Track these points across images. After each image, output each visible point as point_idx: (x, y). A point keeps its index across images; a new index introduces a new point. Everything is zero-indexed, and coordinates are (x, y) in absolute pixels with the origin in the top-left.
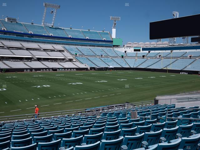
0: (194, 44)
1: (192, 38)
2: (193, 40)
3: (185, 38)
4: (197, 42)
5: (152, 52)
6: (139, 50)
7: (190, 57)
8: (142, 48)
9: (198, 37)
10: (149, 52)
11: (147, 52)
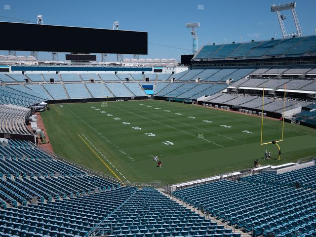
0: (69, 62)
1: (66, 55)
2: (68, 58)
3: (56, 54)
5: (27, 72)
6: (7, 70)
7: (92, 81)
8: (12, 67)
9: (69, 53)
10: (23, 73)
11: (20, 72)
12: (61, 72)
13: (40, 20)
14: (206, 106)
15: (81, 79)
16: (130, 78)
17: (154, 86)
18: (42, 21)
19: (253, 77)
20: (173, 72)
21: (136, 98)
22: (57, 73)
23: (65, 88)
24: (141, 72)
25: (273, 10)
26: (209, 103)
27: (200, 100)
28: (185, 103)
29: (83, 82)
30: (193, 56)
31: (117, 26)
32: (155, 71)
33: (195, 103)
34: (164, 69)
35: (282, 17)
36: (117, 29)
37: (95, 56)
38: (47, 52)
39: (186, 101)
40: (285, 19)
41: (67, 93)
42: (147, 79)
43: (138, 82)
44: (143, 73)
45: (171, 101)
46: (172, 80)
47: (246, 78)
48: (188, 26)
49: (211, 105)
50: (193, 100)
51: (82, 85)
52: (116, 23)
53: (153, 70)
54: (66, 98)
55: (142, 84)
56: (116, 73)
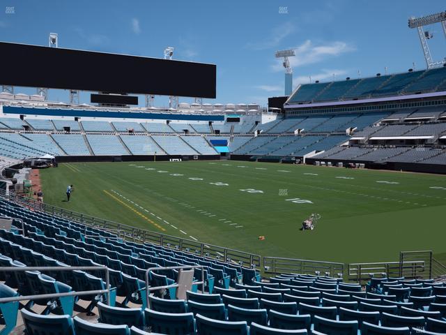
0: (95, 107)
1: (92, 95)
2: (94, 99)
3: (76, 93)
4: (97, 104)
7: (130, 131)
9: (96, 93)
10: (22, 117)
12: (82, 119)
13: (54, 41)
14: (321, 165)
15: (114, 130)
16: (191, 130)
17: (229, 141)
18: (56, 43)
19: (390, 123)
20: (257, 123)
21: (202, 158)
22: (76, 119)
23: (87, 140)
24: (207, 122)
25: (412, 24)
26: (326, 161)
27: (309, 157)
28: (284, 162)
29: (117, 134)
30: (286, 98)
31: (171, 54)
32: (229, 120)
33: (300, 163)
34: (242, 118)
35: (427, 34)
36: (171, 59)
37: (137, 98)
38: (63, 90)
39: (285, 159)
40: (432, 37)
41: (90, 147)
42: (217, 132)
43: (202, 135)
44: (210, 123)
45: (260, 160)
46: (256, 133)
47: (378, 125)
48: (278, 55)
49: (329, 163)
50: (296, 158)
51: (114, 137)
52: (170, 49)
53: (225, 119)
54: (88, 154)
55: (209, 139)
56: (168, 122)
